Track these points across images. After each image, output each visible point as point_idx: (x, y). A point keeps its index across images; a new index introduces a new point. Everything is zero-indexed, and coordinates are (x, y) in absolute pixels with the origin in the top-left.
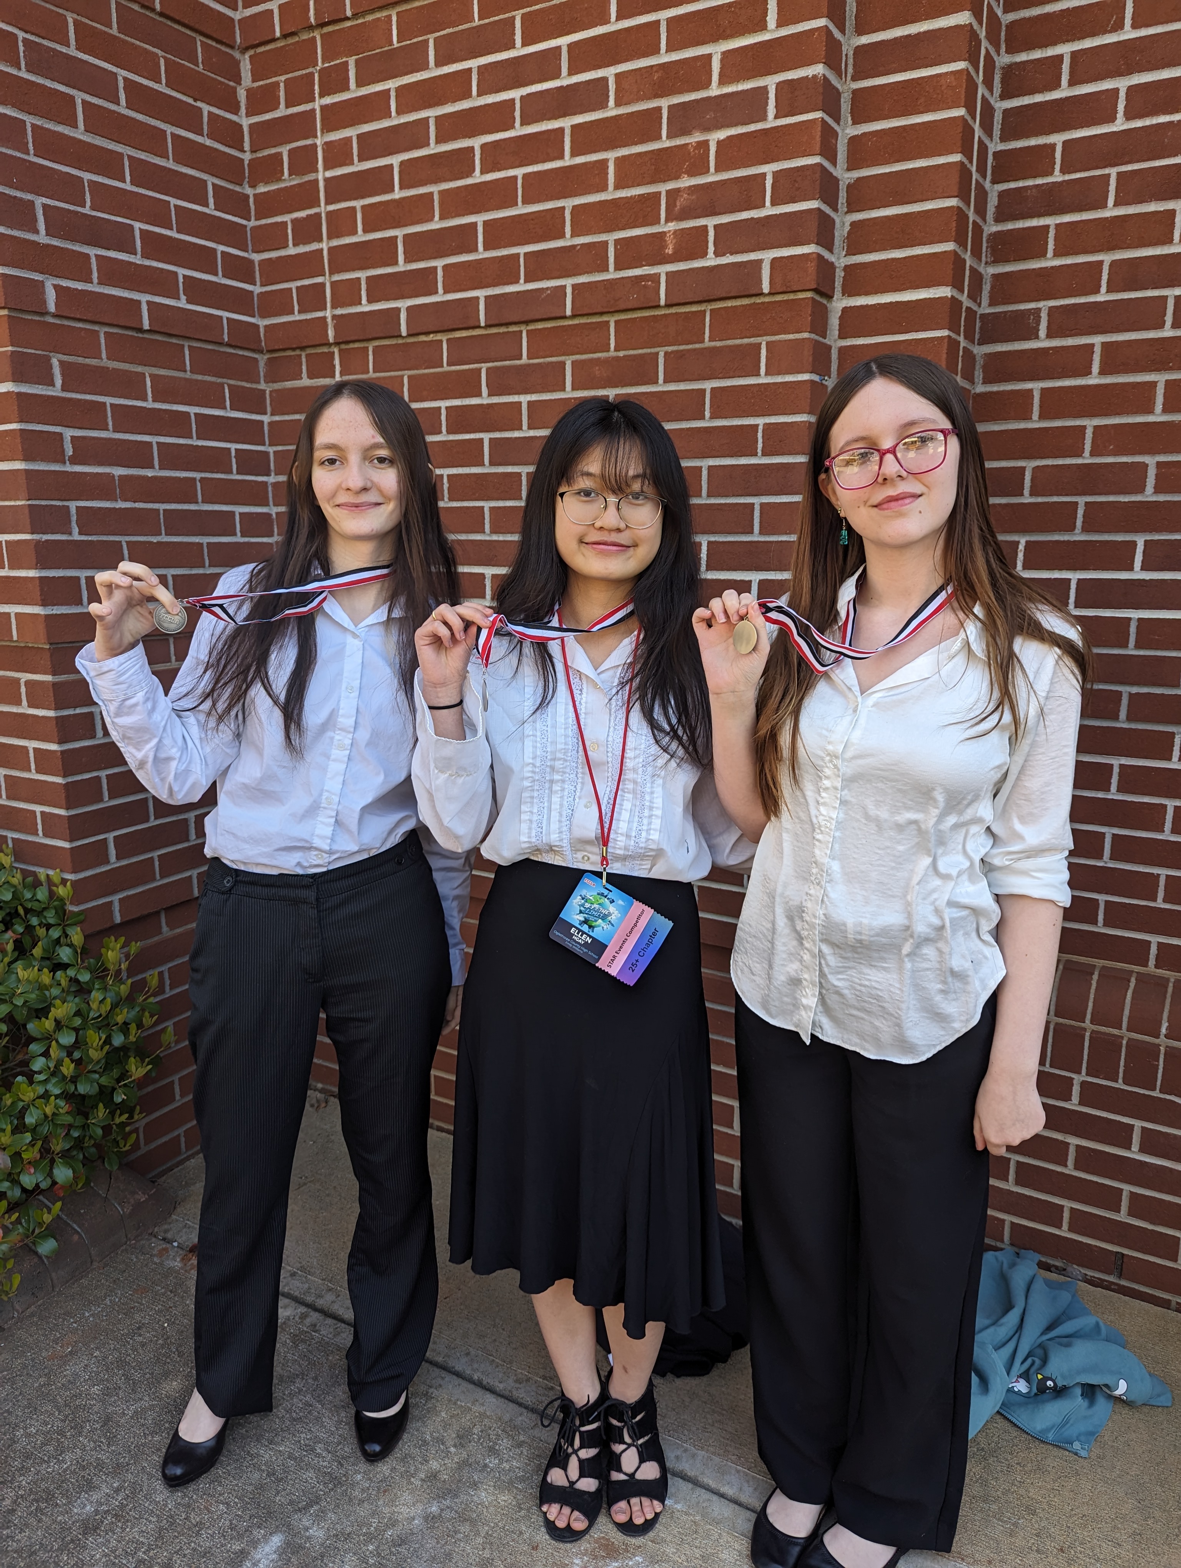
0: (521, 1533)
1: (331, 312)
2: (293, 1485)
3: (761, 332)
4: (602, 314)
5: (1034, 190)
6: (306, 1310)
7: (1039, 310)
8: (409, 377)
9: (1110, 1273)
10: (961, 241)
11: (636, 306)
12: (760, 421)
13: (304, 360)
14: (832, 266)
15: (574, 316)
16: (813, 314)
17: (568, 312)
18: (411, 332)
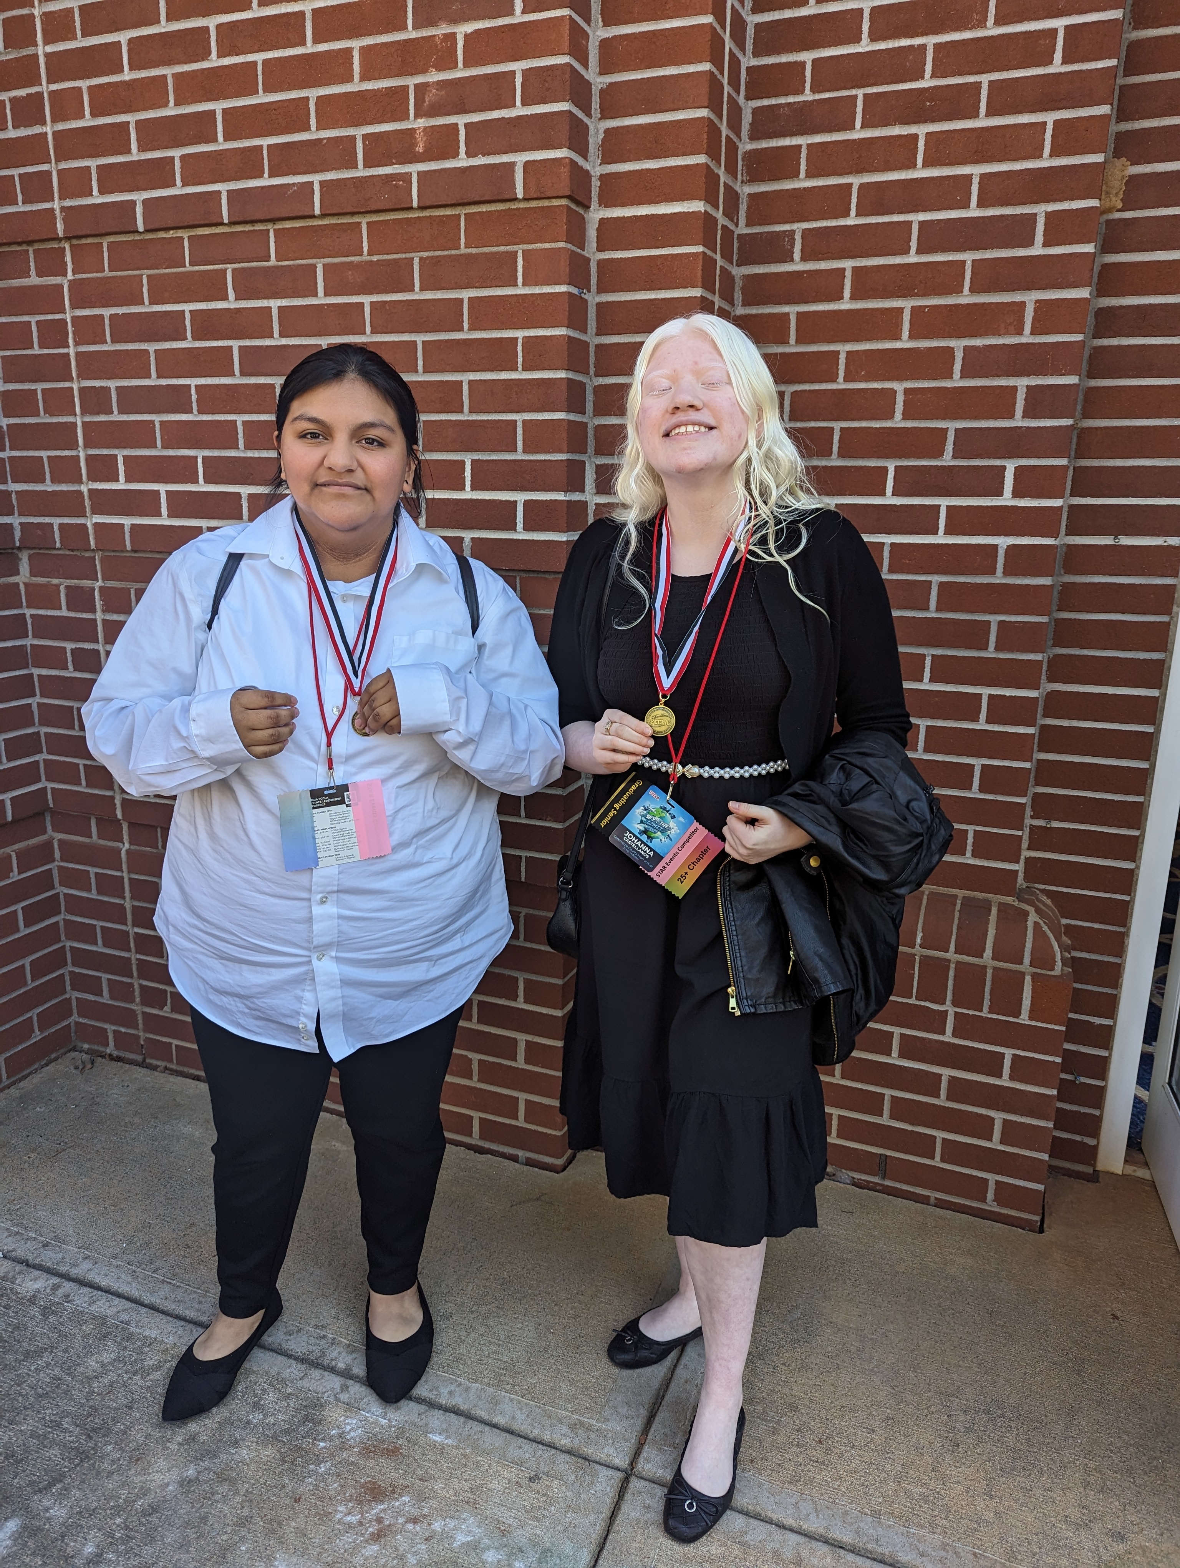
0: (283, 1487)
1: (59, 203)
2: (34, 1465)
3: (517, 240)
4: (353, 214)
5: (786, 109)
6: (58, 1280)
7: (794, 232)
8: (148, 276)
9: (874, 1174)
10: (714, 154)
11: (387, 207)
12: (520, 334)
13: (31, 255)
14: (587, 175)
15: (323, 216)
16: (568, 222)
17: (317, 212)
18: (149, 228)
